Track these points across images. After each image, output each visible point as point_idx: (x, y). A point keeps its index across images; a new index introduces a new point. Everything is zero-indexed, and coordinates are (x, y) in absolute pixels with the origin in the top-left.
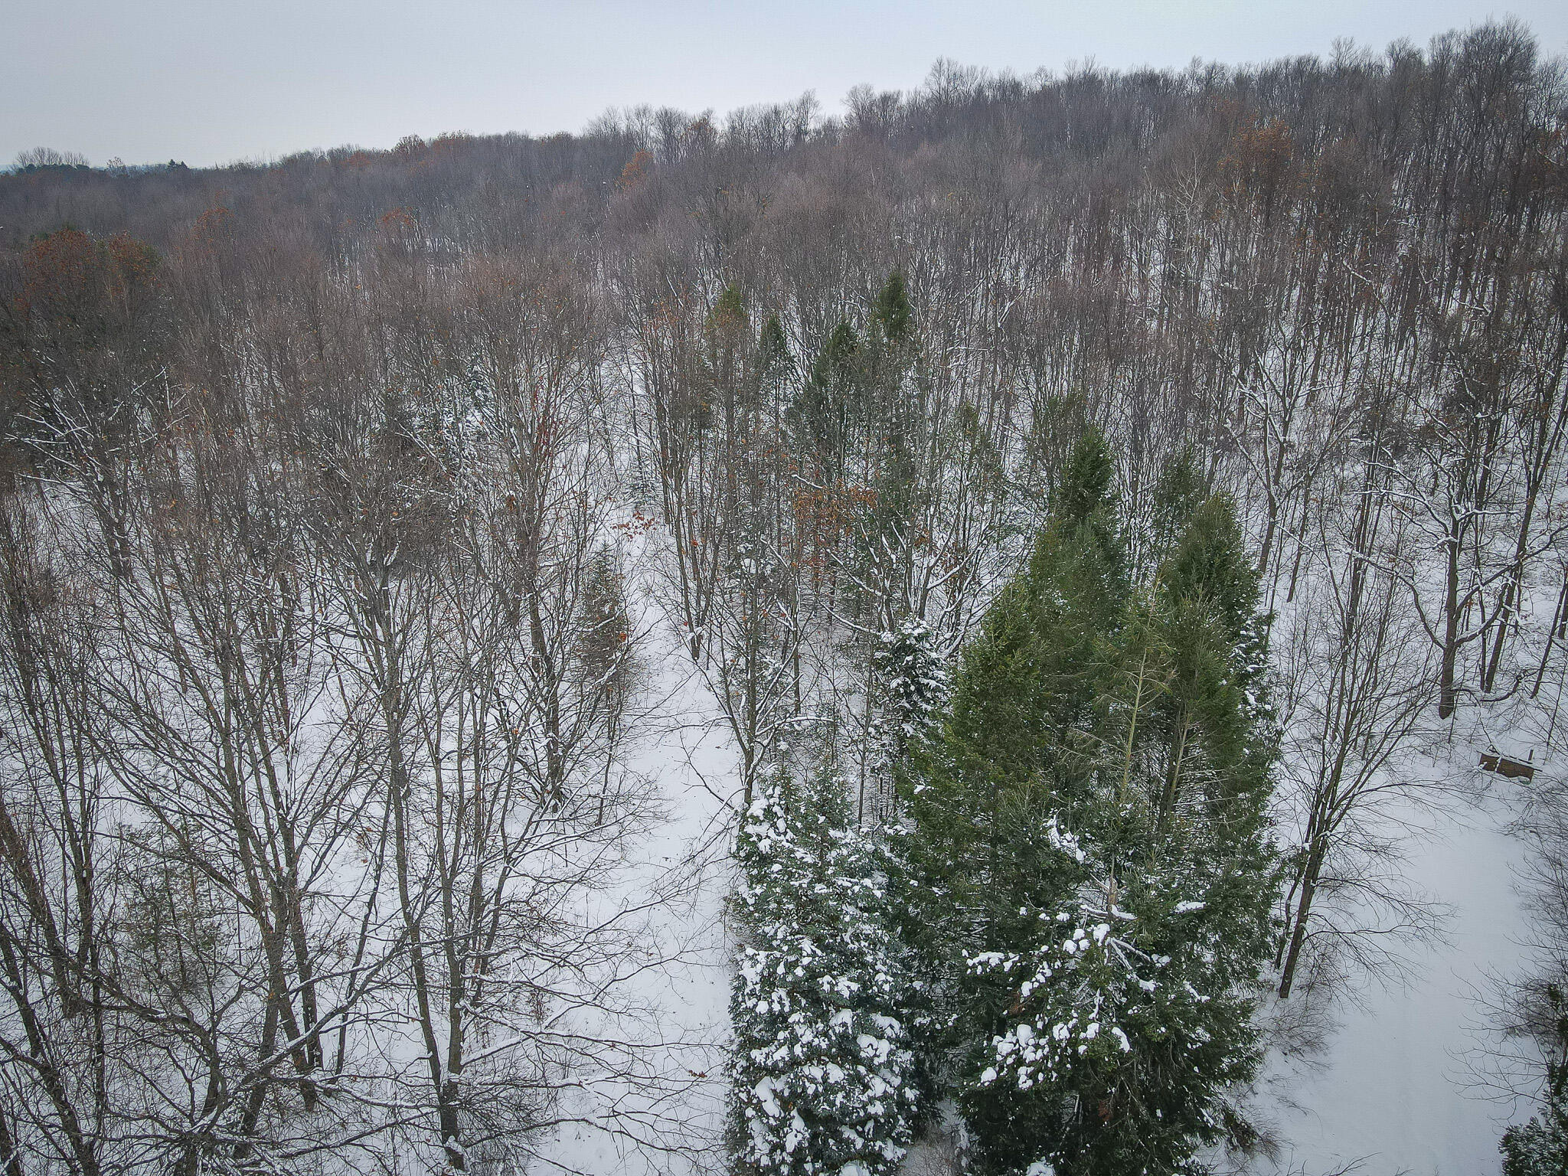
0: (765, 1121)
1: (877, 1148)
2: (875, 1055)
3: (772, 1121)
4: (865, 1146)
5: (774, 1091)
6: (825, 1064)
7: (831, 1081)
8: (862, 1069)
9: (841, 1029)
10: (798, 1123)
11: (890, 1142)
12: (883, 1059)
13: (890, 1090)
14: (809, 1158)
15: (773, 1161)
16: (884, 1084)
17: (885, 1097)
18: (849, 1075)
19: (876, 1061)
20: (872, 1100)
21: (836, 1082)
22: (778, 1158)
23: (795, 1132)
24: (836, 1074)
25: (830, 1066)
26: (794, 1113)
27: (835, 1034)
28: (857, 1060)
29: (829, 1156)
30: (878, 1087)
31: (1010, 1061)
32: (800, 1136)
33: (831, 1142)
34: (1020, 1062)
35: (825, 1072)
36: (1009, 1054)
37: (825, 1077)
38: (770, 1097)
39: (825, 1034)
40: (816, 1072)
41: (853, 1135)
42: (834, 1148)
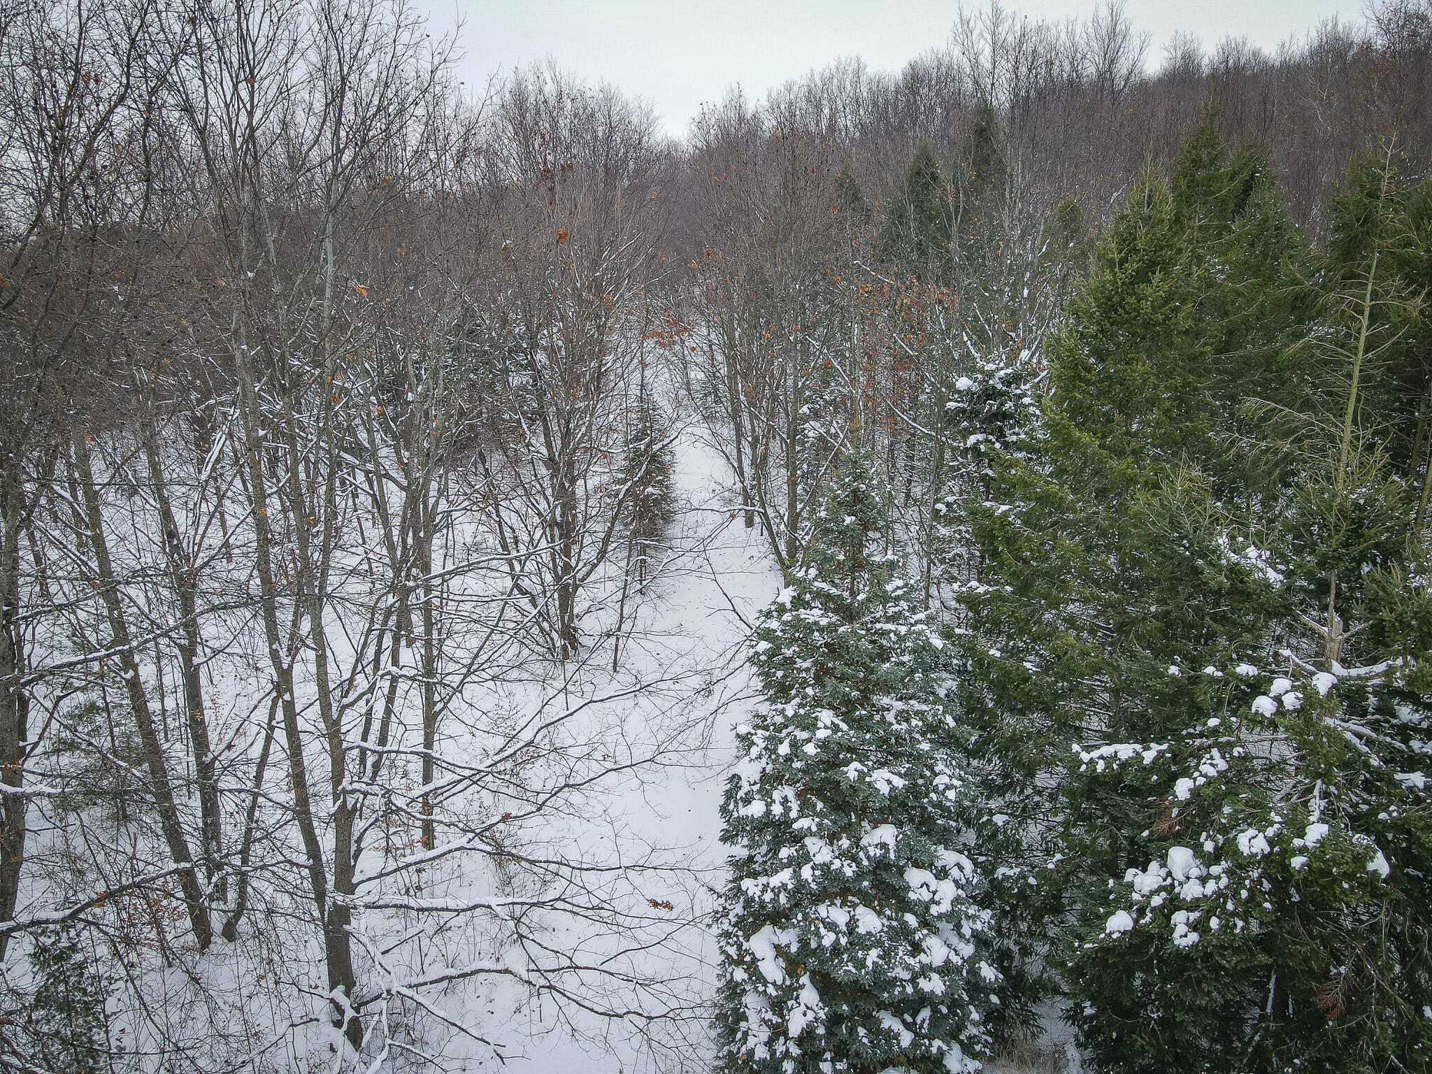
0: (761, 988)
1: (934, 1050)
2: (933, 901)
3: (771, 990)
4: (914, 1044)
5: (777, 947)
6: (854, 906)
7: (862, 930)
8: (911, 920)
9: (878, 852)
10: (809, 995)
11: (956, 1048)
12: (945, 907)
13: (956, 960)
14: (828, 1055)
15: (773, 1053)
16: (946, 949)
17: (946, 970)
18: (890, 927)
19: (934, 910)
20: (925, 970)
21: (869, 933)
22: (780, 1048)
23: (803, 1008)
24: (869, 921)
25: (861, 910)
26: (805, 979)
27: (868, 858)
28: (905, 905)
29: (857, 1054)
30: (936, 951)
31: (1157, 901)
32: (810, 1015)
33: (861, 1031)
34: (1174, 903)
35: (852, 918)
36: (1156, 892)
37: (852, 924)
38: (771, 953)
39: (854, 858)
40: (839, 916)
41: (897, 1026)
42: (865, 1040)
